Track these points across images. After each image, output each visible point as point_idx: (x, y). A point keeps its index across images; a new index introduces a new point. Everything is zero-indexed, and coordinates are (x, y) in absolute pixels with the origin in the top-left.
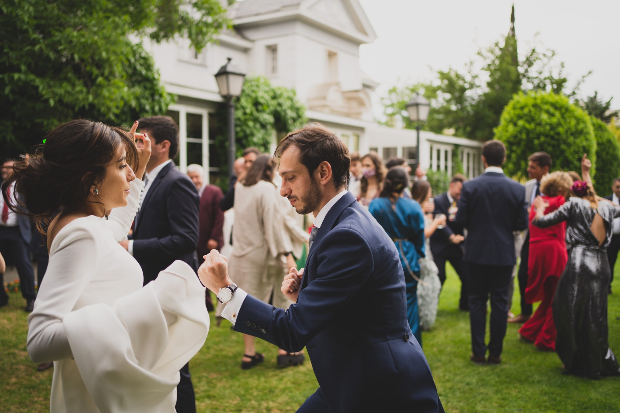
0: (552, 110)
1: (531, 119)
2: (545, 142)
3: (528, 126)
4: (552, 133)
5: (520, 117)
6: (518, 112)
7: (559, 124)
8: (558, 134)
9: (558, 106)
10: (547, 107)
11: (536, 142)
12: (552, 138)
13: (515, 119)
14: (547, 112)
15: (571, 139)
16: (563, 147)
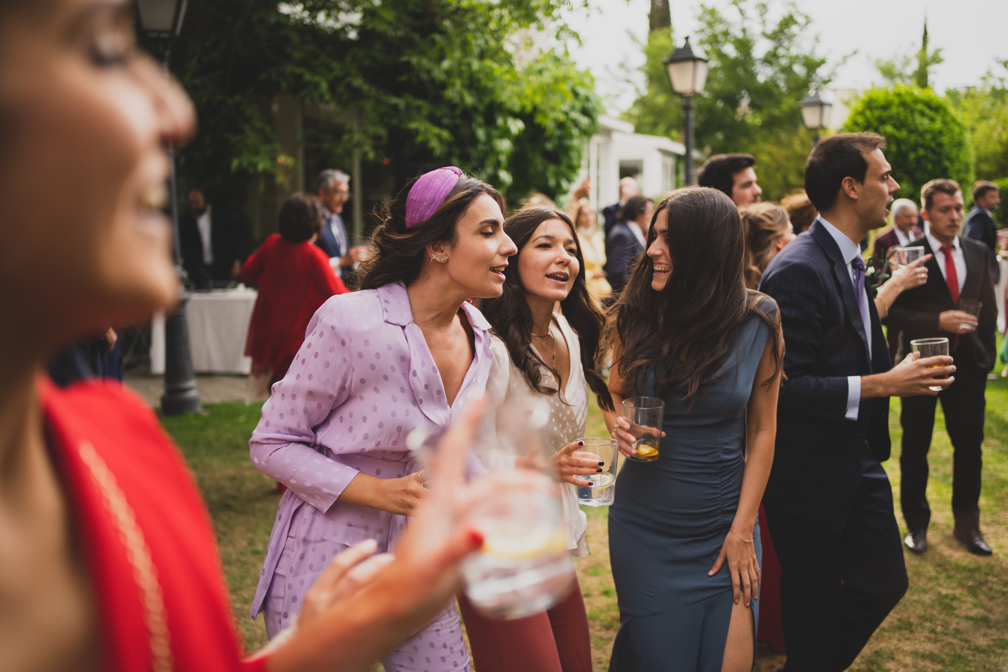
0: (927, 111)
1: (900, 125)
2: (925, 157)
3: (897, 134)
4: (933, 145)
5: (882, 121)
6: (877, 113)
7: (940, 133)
8: (940, 145)
9: (933, 106)
10: (920, 107)
11: (912, 156)
12: (933, 151)
13: (875, 123)
14: (922, 114)
15: (954, 152)
16: (947, 163)
